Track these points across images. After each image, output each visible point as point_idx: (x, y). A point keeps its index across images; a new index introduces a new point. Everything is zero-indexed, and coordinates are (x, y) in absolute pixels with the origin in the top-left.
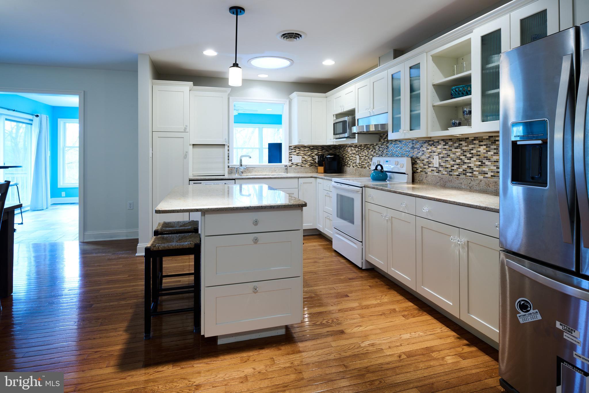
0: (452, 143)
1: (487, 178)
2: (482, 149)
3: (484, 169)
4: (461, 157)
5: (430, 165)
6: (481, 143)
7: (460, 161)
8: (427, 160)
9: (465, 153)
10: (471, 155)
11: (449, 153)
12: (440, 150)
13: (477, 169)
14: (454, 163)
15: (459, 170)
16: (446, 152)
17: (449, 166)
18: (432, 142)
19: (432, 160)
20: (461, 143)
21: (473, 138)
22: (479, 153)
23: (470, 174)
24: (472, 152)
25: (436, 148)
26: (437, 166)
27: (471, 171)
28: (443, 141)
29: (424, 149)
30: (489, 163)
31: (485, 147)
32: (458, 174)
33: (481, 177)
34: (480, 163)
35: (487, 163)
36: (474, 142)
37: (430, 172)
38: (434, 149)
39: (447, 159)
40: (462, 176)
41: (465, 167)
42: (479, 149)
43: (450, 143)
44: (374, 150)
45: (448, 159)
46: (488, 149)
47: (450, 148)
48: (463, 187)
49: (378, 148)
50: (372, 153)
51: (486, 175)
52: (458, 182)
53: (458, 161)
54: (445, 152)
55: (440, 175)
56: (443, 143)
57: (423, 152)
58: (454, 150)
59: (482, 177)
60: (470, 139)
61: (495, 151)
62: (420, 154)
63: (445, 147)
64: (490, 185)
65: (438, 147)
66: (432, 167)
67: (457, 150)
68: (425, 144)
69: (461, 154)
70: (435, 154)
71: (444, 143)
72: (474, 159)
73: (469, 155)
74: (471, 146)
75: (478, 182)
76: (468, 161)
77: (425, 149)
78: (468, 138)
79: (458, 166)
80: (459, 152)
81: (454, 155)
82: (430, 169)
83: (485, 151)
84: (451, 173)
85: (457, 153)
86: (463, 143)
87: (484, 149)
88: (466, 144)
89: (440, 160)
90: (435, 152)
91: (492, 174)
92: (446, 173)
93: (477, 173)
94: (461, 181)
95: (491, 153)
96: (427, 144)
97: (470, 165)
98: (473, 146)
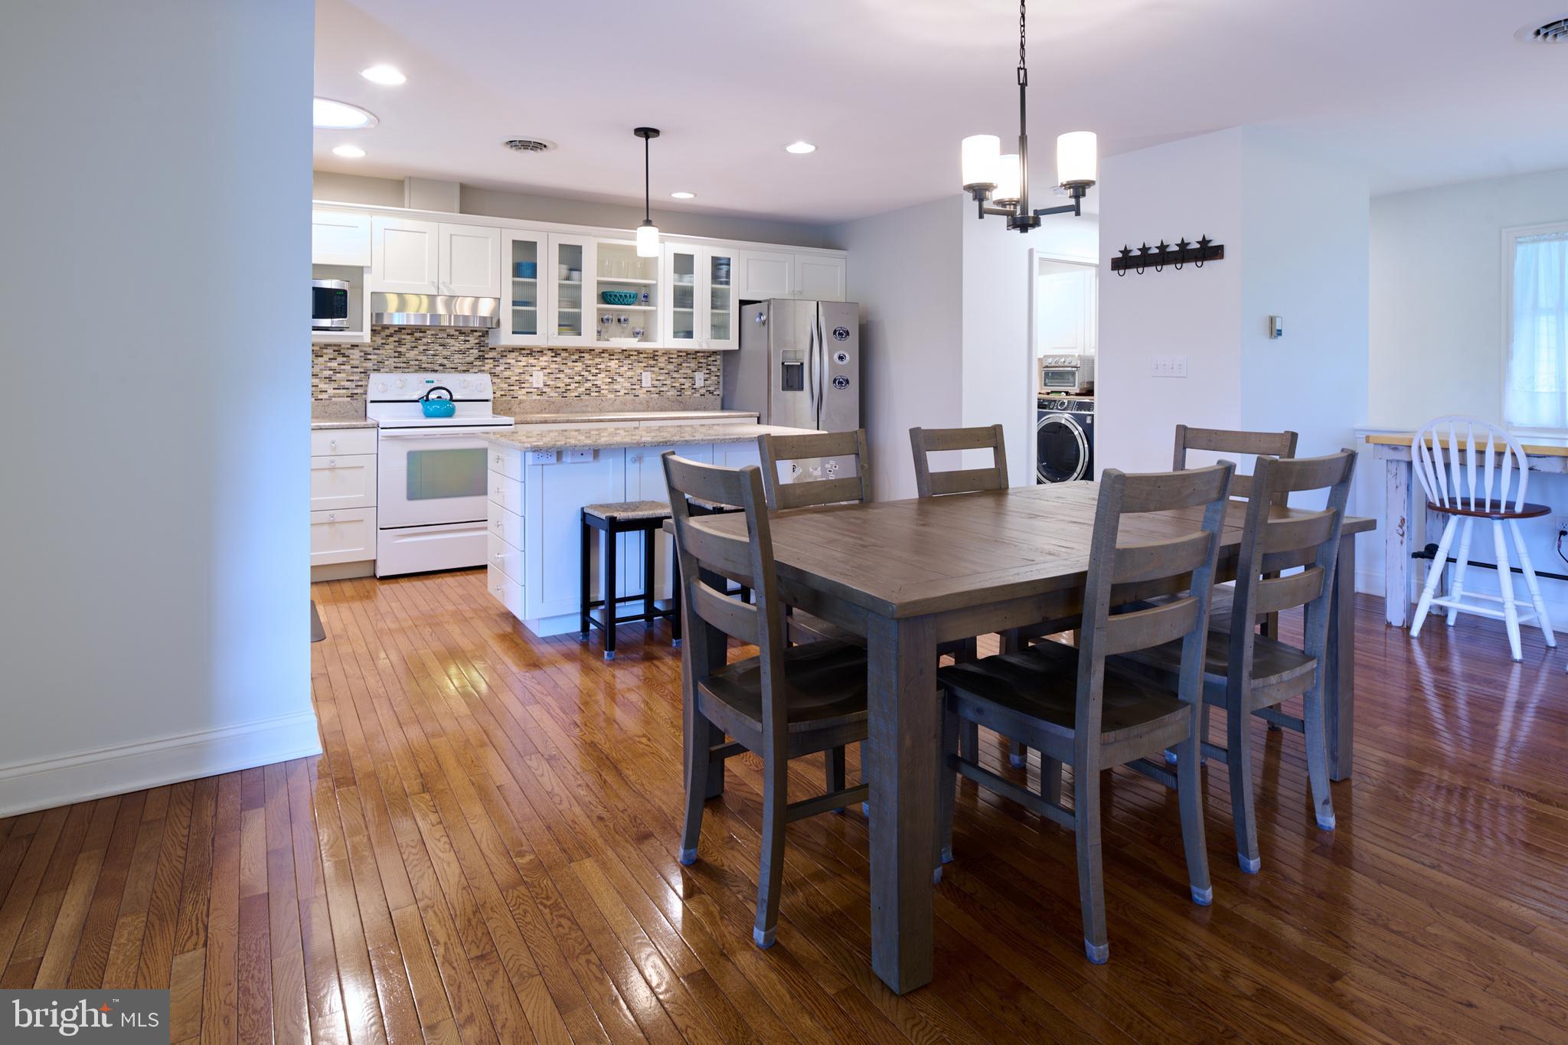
0: (567, 354)
1: (619, 396)
2: (613, 364)
3: (615, 387)
4: (582, 373)
5: (523, 385)
6: (612, 357)
7: (580, 378)
8: (517, 378)
9: (589, 369)
10: (597, 371)
11: (563, 367)
12: (546, 364)
13: (607, 387)
14: (570, 380)
15: (579, 389)
16: (557, 366)
17: (564, 385)
18: (529, 352)
19: (527, 378)
20: (582, 355)
21: (601, 351)
22: (608, 369)
23: (597, 394)
24: (599, 367)
25: (536, 361)
26: (541, 385)
27: (597, 389)
28: (550, 351)
29: (509, 361)
30: (623, 380)
31: (617, 361)
32: (577, 395)
33: (611, 396)
34: (610, 380)
35: (619, 379)
36: (603, 355)
37: (524, 395)
38: (532, 361)
39: (558, 376)
40: (584, 397)
41: (588, 385)
42: (609, 364)
43: (564, 354)
44: (340, 359)
45: (561, 375)
46: (621, 364)
47: (565, 362)
48: (590, 410)
49: (362, 354)
50: (334, 364)
51: (618, 394)
52: (581, 404)
53: (577, 378)
54: (554, 366)
55: (545, 397)
56: (550, 353)
57: (507, 366)
58: (570, 364)
59: (613, 396)
60: (596, 351)
61: (630, 366)
62: (502, 368)
63: (555, 359)
64: (627, 404)
65: (541, 358)
66: (528, 388)
67: (576, 364)
68: (512, 353)
69: (583, 369)
70: (534, 368)
71: (553, 354)
72: (603, 375)
73: (594, 371)
74: (598, 360)
75: (611, 402)
76: (594, 378)
77: (512, 361)
78: (594, 350)
79: (577, 385)
80: (579, 366)
81: (570, 371)
82: (524, 391)
83: (617, 366)
84: (565, 395)
85: (576, 369)
86: (586, 356)
87: (616, 364)
88: (591, 357)
89: (546, 378)
90: (535, 366)
91: (626, 392)
92: (557, 395)
93: (607, 391)
94: (587, 403)
95: (625, 368)
96: (517, 354)
97: (596, 383)
98: (600, 360)
